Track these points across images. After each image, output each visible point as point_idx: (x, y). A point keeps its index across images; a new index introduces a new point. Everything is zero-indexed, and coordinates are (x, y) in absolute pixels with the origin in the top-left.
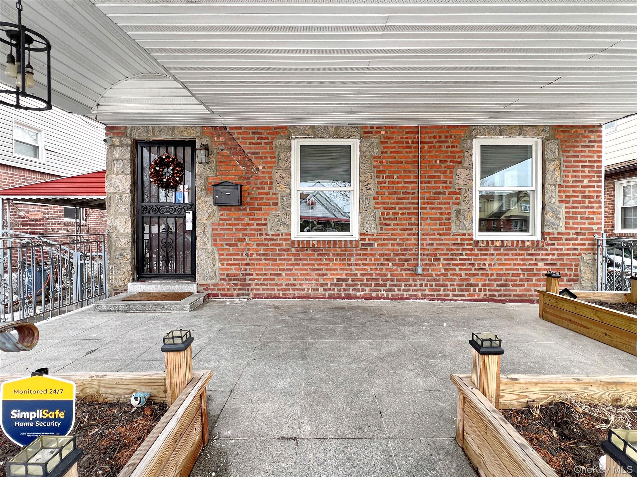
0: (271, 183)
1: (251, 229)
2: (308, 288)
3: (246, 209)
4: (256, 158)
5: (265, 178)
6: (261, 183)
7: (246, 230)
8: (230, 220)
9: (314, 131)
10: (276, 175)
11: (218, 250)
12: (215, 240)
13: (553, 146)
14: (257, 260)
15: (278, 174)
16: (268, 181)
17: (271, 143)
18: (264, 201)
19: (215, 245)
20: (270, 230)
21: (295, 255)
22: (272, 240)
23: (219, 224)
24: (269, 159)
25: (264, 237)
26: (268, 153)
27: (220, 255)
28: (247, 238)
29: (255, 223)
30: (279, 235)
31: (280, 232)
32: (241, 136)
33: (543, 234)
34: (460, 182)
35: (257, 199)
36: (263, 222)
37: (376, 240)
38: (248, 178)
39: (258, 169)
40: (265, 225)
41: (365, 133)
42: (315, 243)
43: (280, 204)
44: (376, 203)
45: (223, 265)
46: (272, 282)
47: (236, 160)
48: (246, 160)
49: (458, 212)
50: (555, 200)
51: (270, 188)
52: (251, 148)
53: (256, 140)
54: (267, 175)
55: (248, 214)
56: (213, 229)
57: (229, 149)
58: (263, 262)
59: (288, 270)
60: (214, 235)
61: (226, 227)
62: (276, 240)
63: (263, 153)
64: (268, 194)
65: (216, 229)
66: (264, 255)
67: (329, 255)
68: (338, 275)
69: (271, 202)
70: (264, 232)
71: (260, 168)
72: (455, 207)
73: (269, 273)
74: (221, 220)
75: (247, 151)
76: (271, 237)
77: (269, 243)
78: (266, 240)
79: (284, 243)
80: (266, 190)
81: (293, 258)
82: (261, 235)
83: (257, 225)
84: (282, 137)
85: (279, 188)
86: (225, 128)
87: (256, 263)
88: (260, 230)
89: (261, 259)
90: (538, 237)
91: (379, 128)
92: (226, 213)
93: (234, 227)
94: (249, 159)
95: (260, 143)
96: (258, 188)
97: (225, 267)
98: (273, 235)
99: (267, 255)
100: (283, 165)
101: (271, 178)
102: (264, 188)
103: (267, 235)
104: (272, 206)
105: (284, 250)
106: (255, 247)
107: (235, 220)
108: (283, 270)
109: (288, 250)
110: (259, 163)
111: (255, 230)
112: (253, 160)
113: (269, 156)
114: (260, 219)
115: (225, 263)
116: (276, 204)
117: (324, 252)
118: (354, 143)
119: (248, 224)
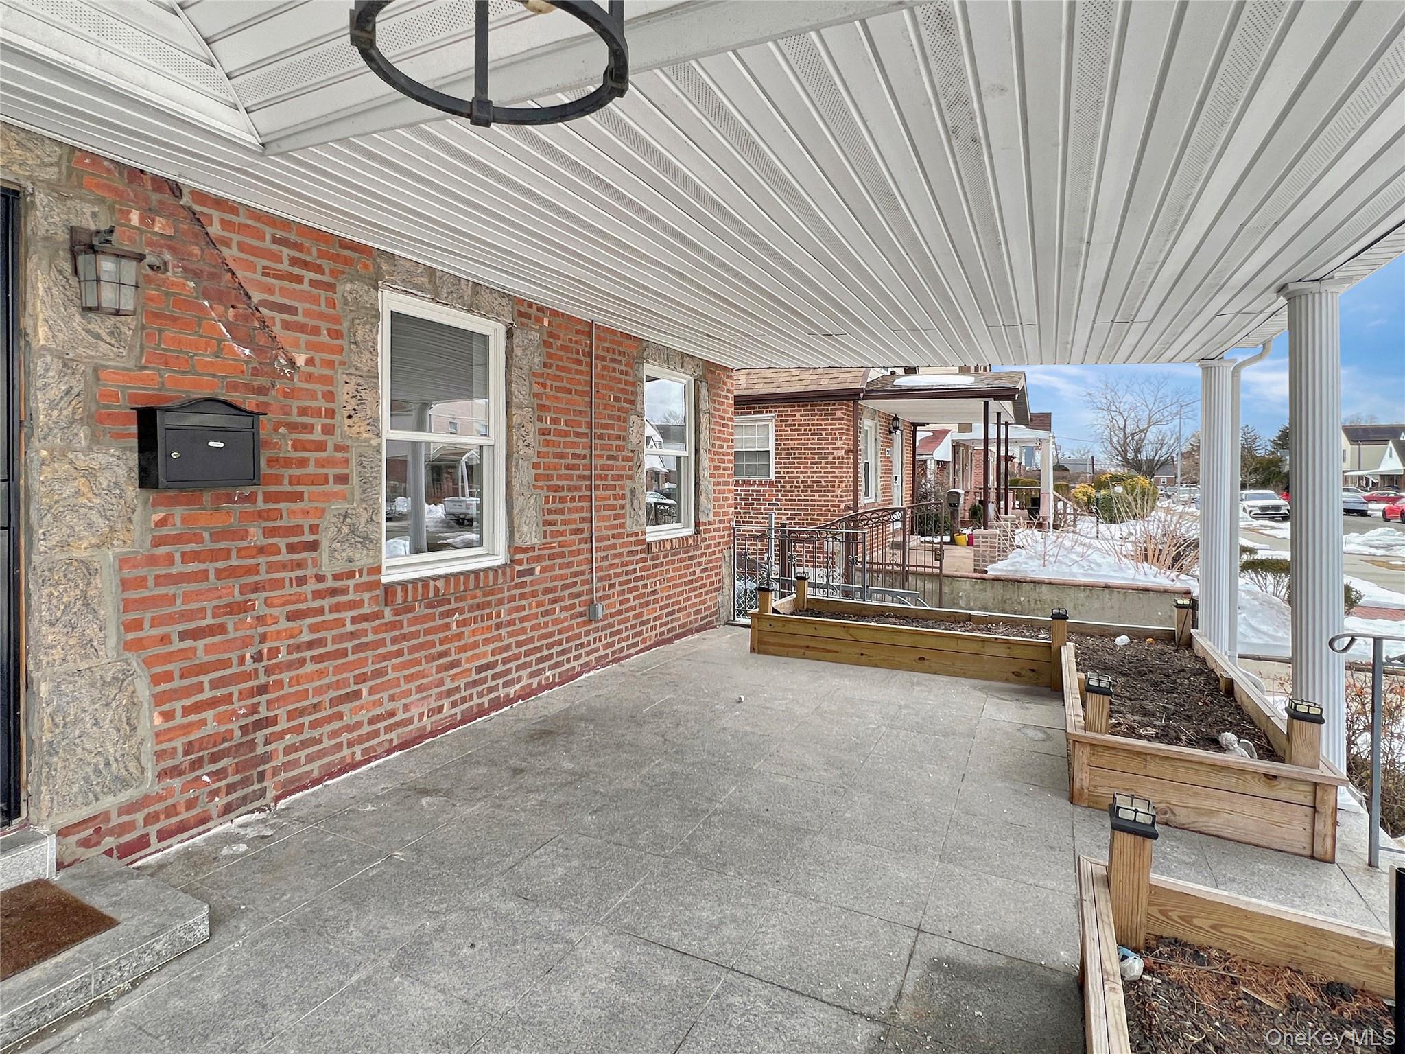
0: (331, 414)
1: (271, 567)
2: (419, 712)
3: (251, 499)
4: (286, 325)
5: (313, 396)
6: (303, 411)
7: (254, 570)
8: (197, 538)
9: (433, 281)
10: (344, 393)
11: (148, 663)
12: (137, 625)
13: (703, 390)
14: (290, 665)
15: (351, 387)
16: (324, 405)
17: (331, 287)
18: (311, 470)
19: (129, 646)
20: (328, 563)
21: (393, 626)
22: (334, 592)
23: (152, 561)
24: (325, 338)
25: (312, 586)
26: (321, 316)
27: (156, 680)
28: (258, 599)
29: (282, 543)
30: (351, 575)
31: (355, 566)
32: (235, 238)
33: (697, 524)
34: (633, 439)
35: (288, 462)
36: (308, 537)
37: (538, 559)
38: (262, 391)
39: (292, 363)
40: (314, 546)
41: (521, 314)
42: (440, 584)
43: (355, 479)
44: (537, 478)
45: (168, 716)
46: (335, 725)
47: (219, 320)
48: (253, 327)
50: (707, 473)
51: (328, 430)
52: (270, 290)
53: (285, 266)
54: (319, 388)
55: (261, 515)
56: (125, 584)
57: (196, 275)
58: (310, 668)
59: (378, 673)
60: (128, 605)
61: (179, 568)
62: (344, 591)
63: (307, 313)
64: (321, 446)
65: (141, 582)
66: (310, 645)
67: (462, 612)
68: (478, 656)
69: (331, 472)
70: (309, 572)
71: (300, 360)
72: (629, 485)
73: (326, 698)
74: (157, 542)
75: (256, 297)
76: (330, 583)
77: (326, 603)
78: (318, 595)
79: (366, 596)
80: (317, 435)
81: (388, 636)
82: (302, 581)
83: (291, 548)
84: (361, 278)
85: (352, 430)
86: (176, 189)
87: (285, 676)
88: (300, 565)
89: (302, 662)
90: (692, 529)
91: (541, 309)
92: (178, 512)
93: (212, 567)
94: (264, 325)
95: (299, 279)
96: (293, 427)
97: (179, 720)
98: (336, 577)
99: (321, 642)
100: (360, 361)
101: (329, 396)
102: (309, 428)
103: (320, 579)
104: (332, 487)
105: (365, 618)
106: (284, 624)
107: (215, 537)
108: (361, 679)
109: (378, 615)
110: (296, 345)
111: (284, 566)
112: (277, 329)
113: (324, 326)
114: (297, 530)
115: (178, 705)
116: (343, 479)
117: (453, 605)
118: (494, 330)
119: (262, 551)
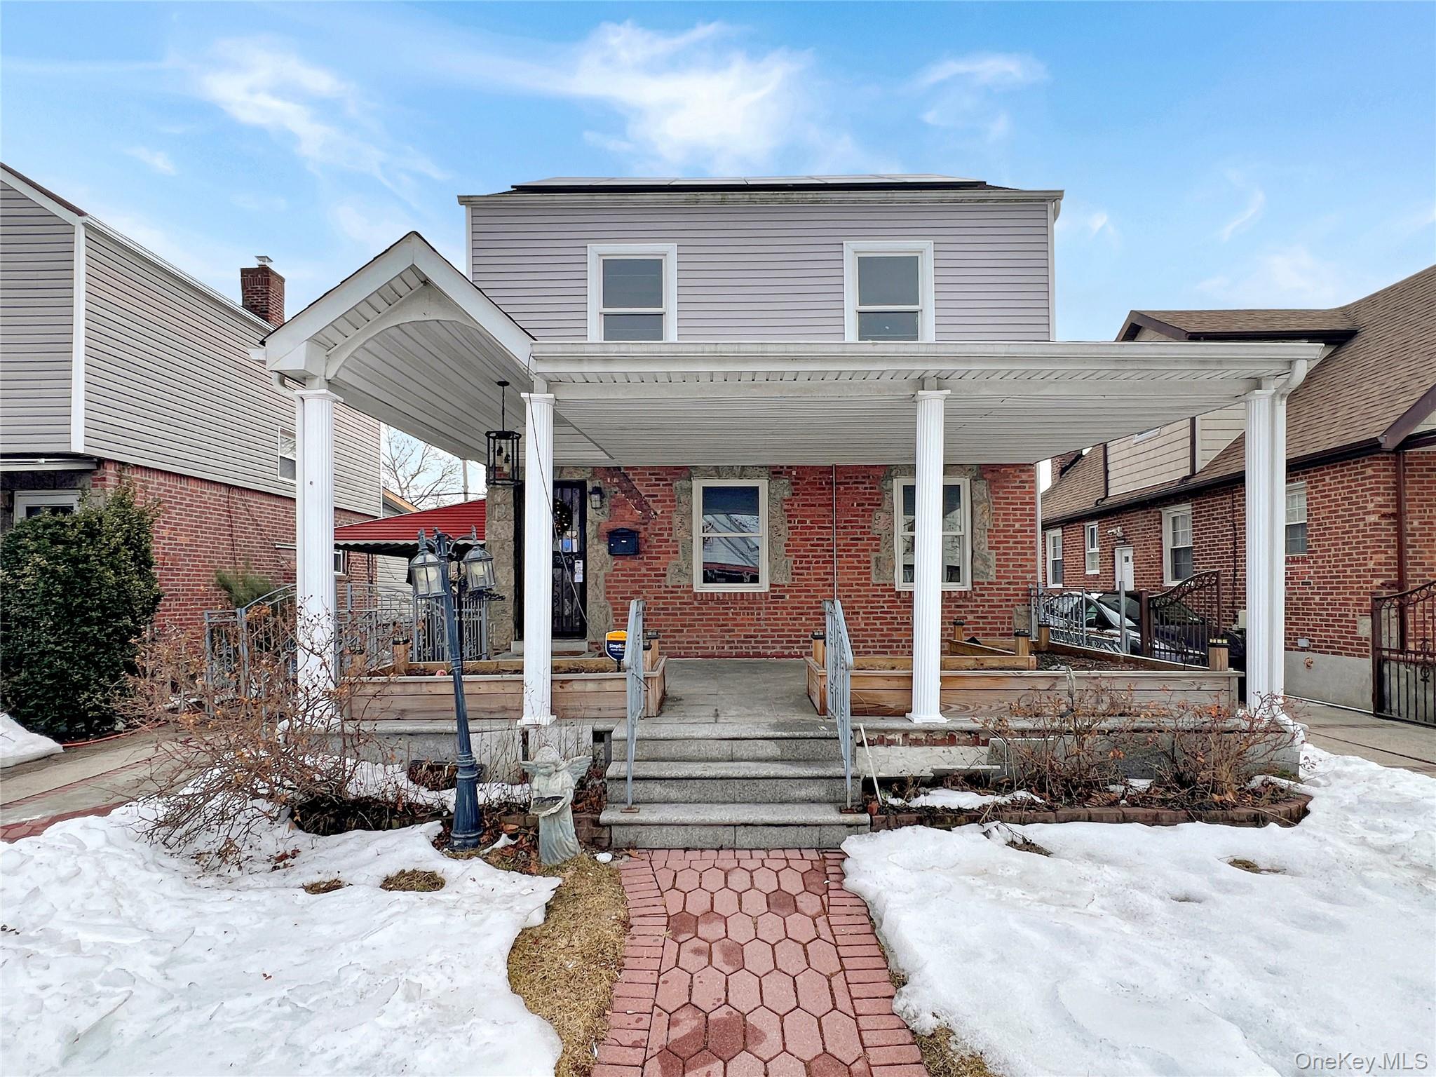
0: (671, 529)
1: (649, 581)
2: (712, 646)
3: (642, 558)
4: (654, 501)
5: (664, 523)
6: (660, 529)
7: (643, 581)
8: (625, 570)
9: (718, 471)
10: (676, 520)
11: (612, 604)
12: (609, 593)
13: (982, 486)
14: (655, 614)
15: (679, 519)
16: (668, 526)
17: (671, 485)
18: (663, 549)
19: (608, 598)
20: (670, 581)
21: (698, 608)
22: (672, 592)
23: (613, 575)
24: (668, 503)
25: (663, 589)
26: (666, 496)
27: (614, 609)
28: (644, 591)
29: (653, 573)
30: (679, 587)
31: (682, 584)
32: (637, 477)
33: (973, 583)
34: (879, 527)
35: (655, 547)
36: (662, 572)
37: (787, 591)
38: (646, 524)
39: (656, 514)
40: (664, 575)
41: (774, 473)
42: (720, 595)
43: (680, 552)
44: (787, 551)
45: (617, 620)
46: (672, 639)
47: (631, 503)
48: (642, 505)
49: (877, 559)
50: (985, 546)
51: (670, 535)
52: (648, 491)
53: (654, 482)
54: (666, 521)
55: (645, 564)
56: (606, 581)
57: (623, 492)
58: (662, 616)
59: (690, 625)
60: (608, 587)
61: (620, 578)
62: (676, 592)
63: (662, 496)
64: (667, 541)
65: (610, 581)
66: (663, 609)
67: (735, 609)
68: (746, 630)
69: (671, 550)
70: (663, 584)
71: (659, 512)
72: (875, 554)
73: (669, 629)
74: (615, 570)
75: (643, 494)
76: (670, 589)
77: (669, 595)
78: (665, 592)
79: (686, 595)
80: (665, 537)
81: (696, 612)
82: (660, 587)
83: (656, 575)
84: (683, 479)
85: (679, 534)
86: (619, 468)
87: (654, 618)
88: (658, 581)
89: (660, 614)
90: (968, 587)
91: (789, 467)
92: (620, 562)
93: (629, 579)
94: (646, 503)
95: (659, 485)
96: (656, 535)
97: (620, 622)
98: (673, 587)
99: (667, 609)
100: (684, 509)
101: (670, 523)
102: (662, 535)
103: (666, 587)
104: (671, 555)
105: (685, 604)
106: (653, 600)
107: (630, 570)
108: (685, 626)
109: (691, 604)
110: (657, 507)
111: (653, 581)
112: (651, 503)
113: (668, 499)
114: (658, 569)
115: (620, 618)
116: (676, 552)
117: (730, 605)
118: (763, 484)
119: (645, 575)
